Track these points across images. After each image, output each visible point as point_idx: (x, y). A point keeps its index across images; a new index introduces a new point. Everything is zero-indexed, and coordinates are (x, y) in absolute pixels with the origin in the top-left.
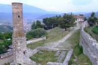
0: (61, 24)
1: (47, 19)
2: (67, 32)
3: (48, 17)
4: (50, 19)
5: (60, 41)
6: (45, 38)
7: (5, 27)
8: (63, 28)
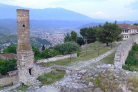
0: (101, 37)
1: (86, 29)
2: (108, 48)
3: (88, 27)
4: (91, 29)
5: (93, 60)
6: (76, 55)
7: (34, 39)
8: (104, 42)
